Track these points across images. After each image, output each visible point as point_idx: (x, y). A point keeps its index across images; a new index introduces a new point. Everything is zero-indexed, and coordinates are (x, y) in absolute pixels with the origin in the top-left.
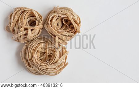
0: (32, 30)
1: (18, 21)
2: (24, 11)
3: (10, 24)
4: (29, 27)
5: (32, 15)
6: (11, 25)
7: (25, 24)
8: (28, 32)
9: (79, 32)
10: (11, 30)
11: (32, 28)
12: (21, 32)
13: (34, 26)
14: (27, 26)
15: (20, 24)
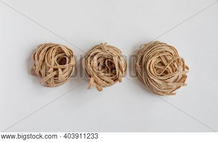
0: (63, 69)
1: (44, 61)
2: (50, 48)
3: (35, 65)
4: (58, 66)
5: (60, 51)
6: (37, 67)
7: (53, 64)
8: (58, 72)
9: (120, 82)
10: (38, 73)
11: (62, 66)
12: (50, 73)
13: (65, 64)
14: (56, 65)
15: (48, 65)
